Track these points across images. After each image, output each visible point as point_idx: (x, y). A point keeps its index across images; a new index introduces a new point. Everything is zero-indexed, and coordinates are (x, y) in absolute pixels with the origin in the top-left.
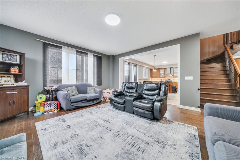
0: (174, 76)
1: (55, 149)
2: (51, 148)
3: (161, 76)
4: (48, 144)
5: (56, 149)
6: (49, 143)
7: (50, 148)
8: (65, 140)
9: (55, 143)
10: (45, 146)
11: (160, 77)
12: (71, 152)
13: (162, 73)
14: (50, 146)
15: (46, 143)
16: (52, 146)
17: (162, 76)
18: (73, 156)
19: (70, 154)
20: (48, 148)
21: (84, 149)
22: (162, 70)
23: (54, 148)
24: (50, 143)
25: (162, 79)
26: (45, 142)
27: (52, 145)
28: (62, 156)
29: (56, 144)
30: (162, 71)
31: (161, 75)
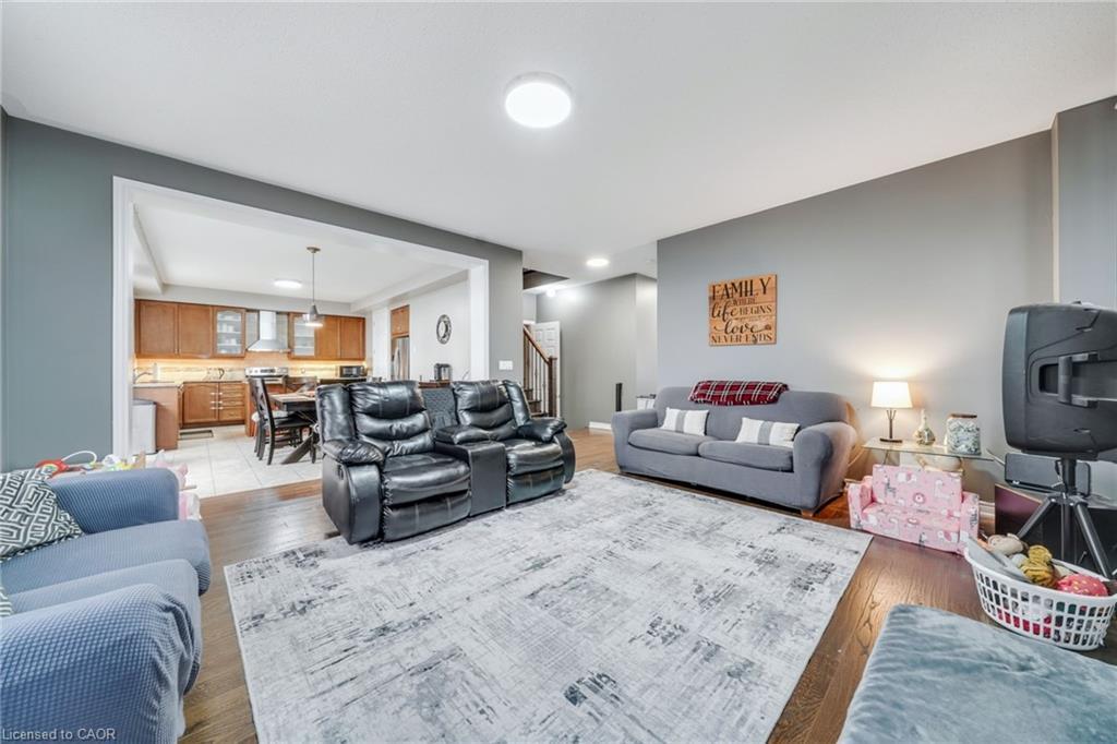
0: (297, 354)
1: (751, 664)
2: (755, 679)
3: (223, 352)
4: (745, 706)
5: (751, 659)
6: (740, 706)
7: (756, 684)
8: (695, 655)
9: (728, 678)
10: (762, 712)
11: (216, 356)
12: (739, 614)
13: (229, 336)
14: (752, 687)
15: (743, 720)
16: (746, 682)
17: (229, 348)
18: (749, 607)
19: (747, 615)
20: (762, 688)
21: (715, 592)
22: (229, 318)
23: (748, 669)
24: (737, 704)
25: (226, 364)
26: (743, 731)
27: (741, 687)
28: (763, 630)
29: (729, 674)
30: (229, 323)
31: (219, 345)
